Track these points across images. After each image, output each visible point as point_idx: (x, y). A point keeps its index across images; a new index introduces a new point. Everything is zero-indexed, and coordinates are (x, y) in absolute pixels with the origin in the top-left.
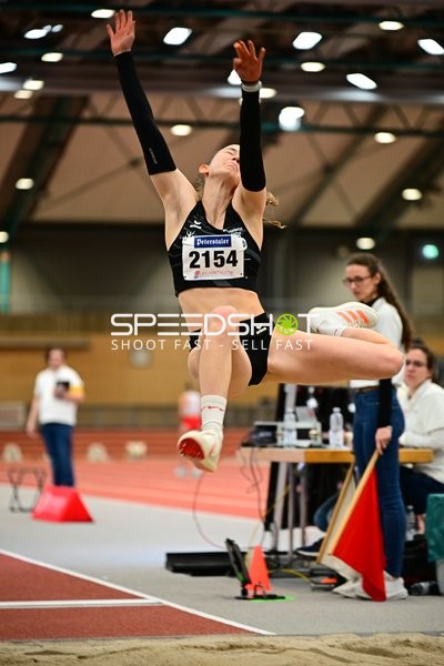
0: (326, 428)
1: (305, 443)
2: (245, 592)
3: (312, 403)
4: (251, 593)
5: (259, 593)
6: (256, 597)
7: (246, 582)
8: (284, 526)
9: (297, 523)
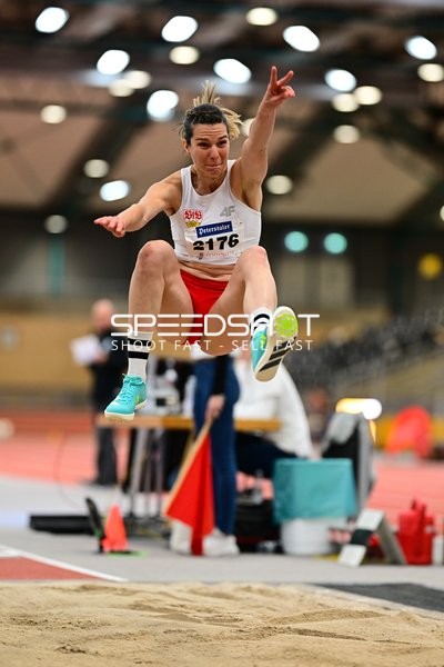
0: (182, 398)
1: (162, 411)
2: (101, 549)
3: (171, 375)
4: (107, 549)
5: (116, 548)
6: (113, 552)
7: (103, 537)
8: (142, 489)
9: (153, 489)
